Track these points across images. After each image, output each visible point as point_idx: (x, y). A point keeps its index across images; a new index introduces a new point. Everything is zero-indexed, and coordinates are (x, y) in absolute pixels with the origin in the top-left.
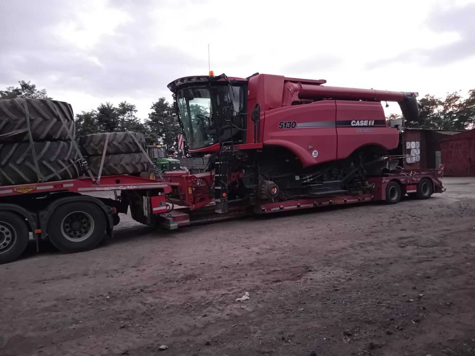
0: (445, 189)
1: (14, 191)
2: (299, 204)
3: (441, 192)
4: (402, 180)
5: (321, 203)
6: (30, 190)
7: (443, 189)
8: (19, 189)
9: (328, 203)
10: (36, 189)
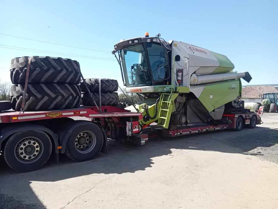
0: (263, 122)
1: (46, 115)
2: (190, 131)
3: (260, 124)
4: (244, 116)
5: (202, 130)
6: (58, 115)
7: (261, 122)
8: (50, 115)
9: (206, 130)
10: (62, 114)
